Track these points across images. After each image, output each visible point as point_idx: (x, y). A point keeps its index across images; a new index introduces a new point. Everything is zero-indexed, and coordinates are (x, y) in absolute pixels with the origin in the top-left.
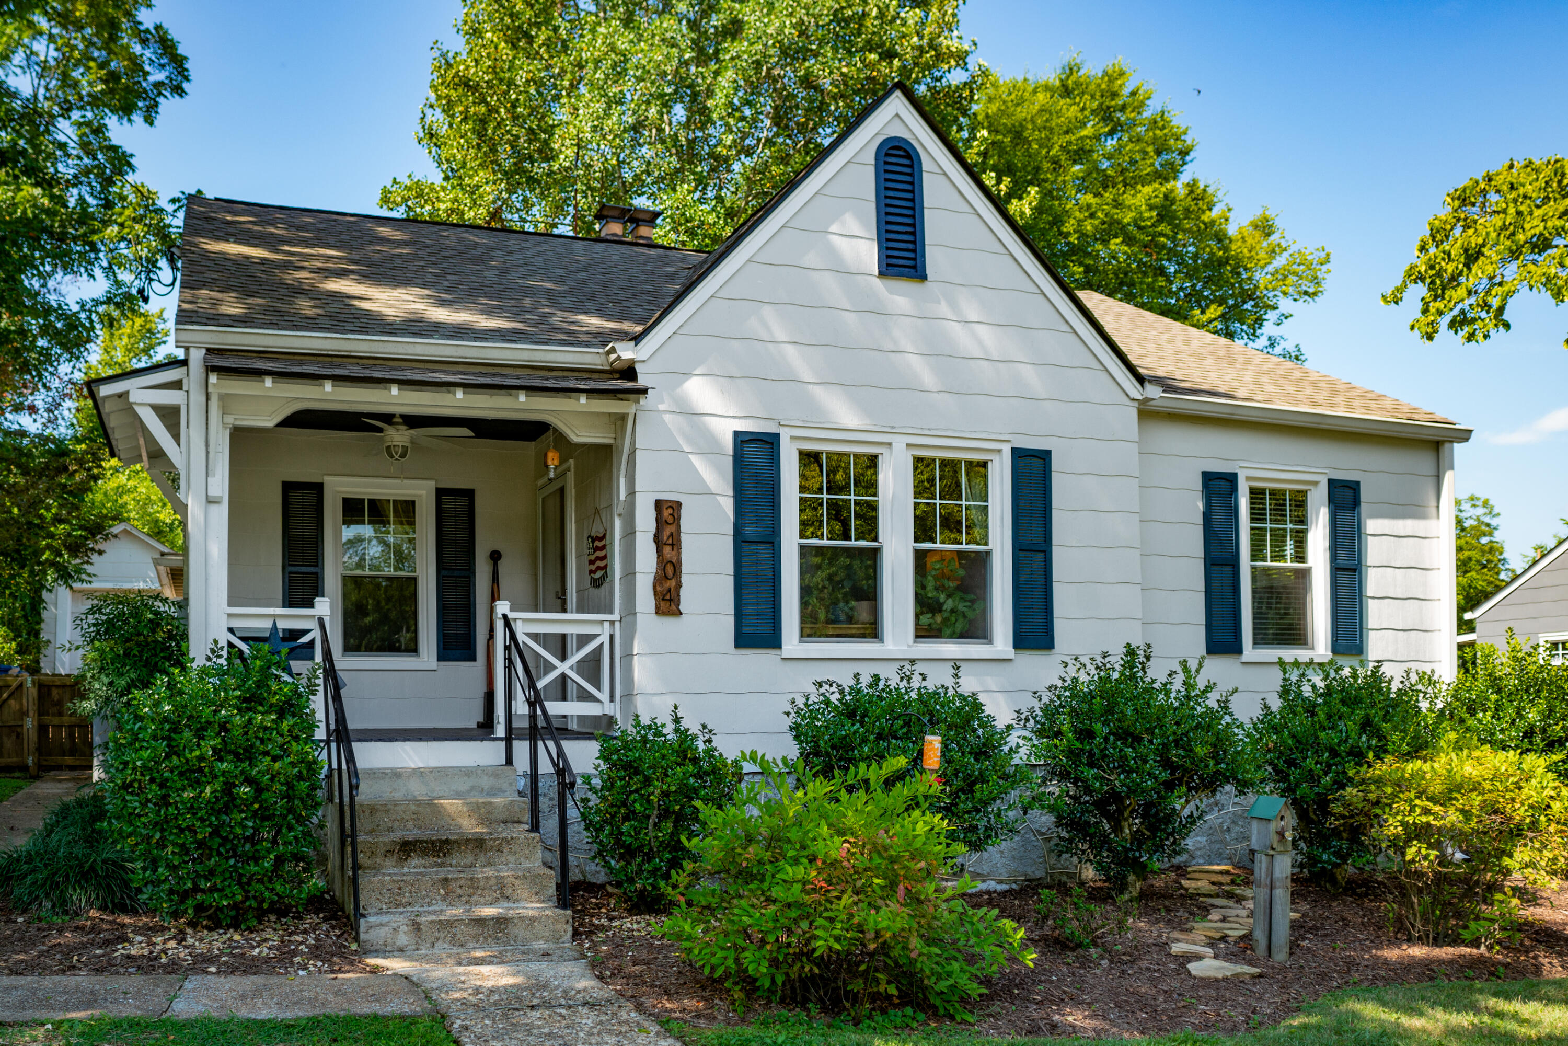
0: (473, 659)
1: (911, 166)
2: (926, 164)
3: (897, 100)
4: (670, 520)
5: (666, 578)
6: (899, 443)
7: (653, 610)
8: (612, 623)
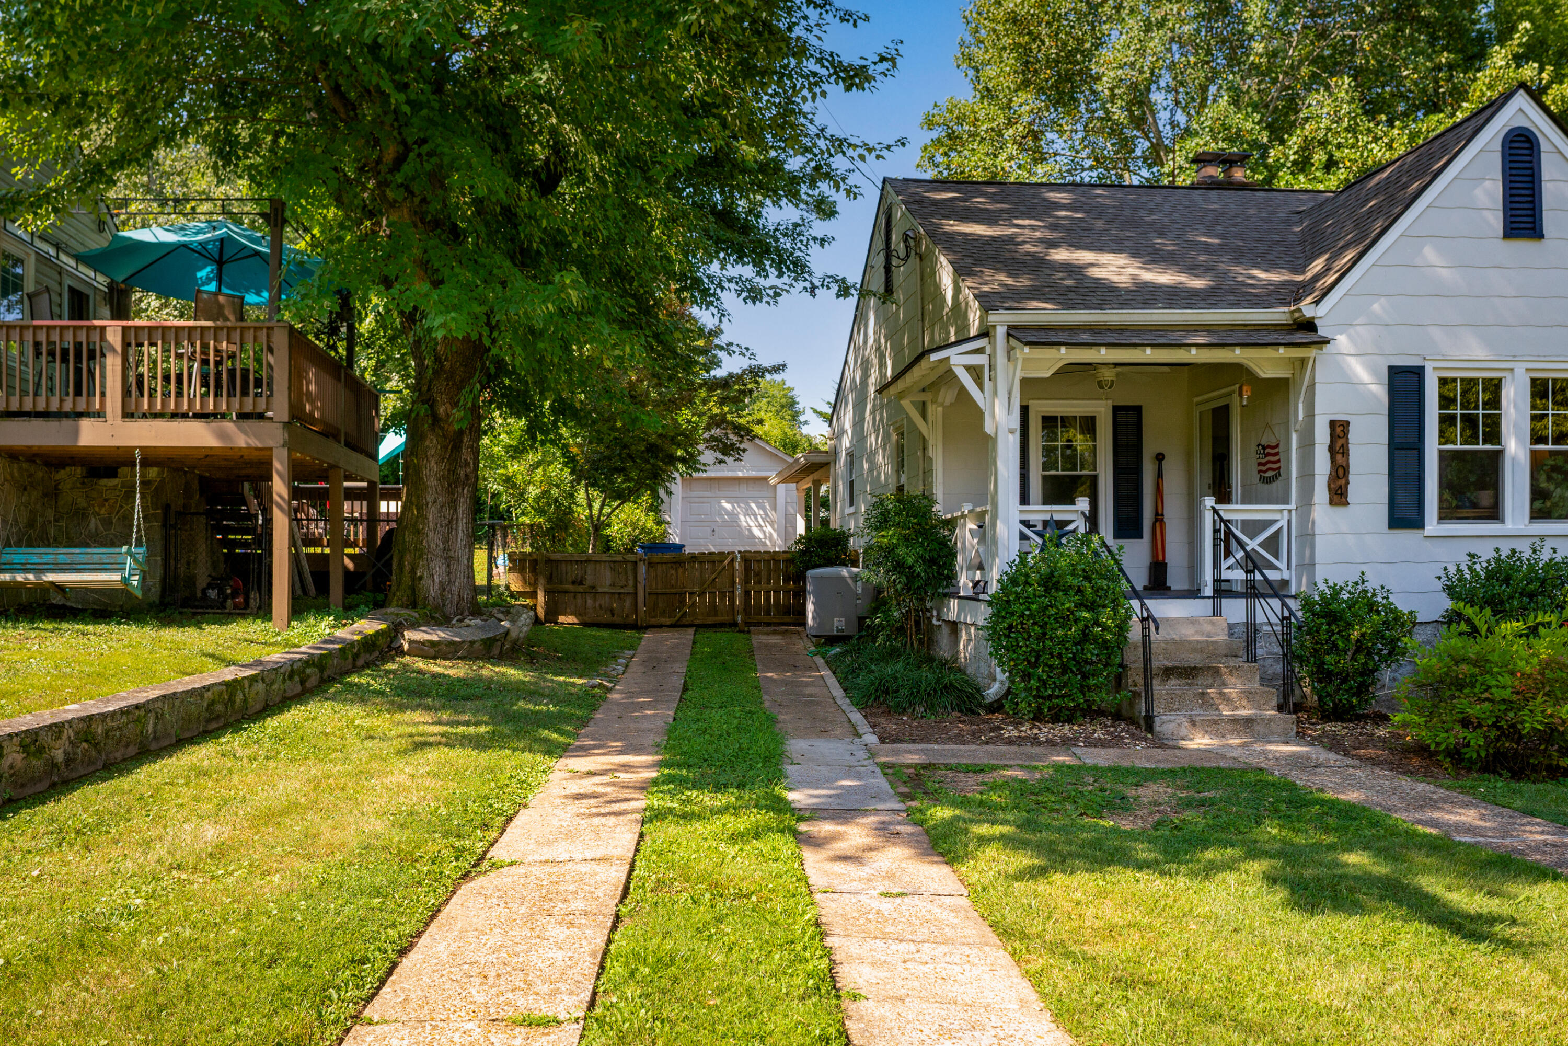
0: (1140, 536)
1: (1532, 148)
2: (1544, 146)
3: (1520, 98)
4: (1341, 434)
5: (1338, 477)
6: (1520, 368)
7: (1327, 501)
8: (1290, 511)
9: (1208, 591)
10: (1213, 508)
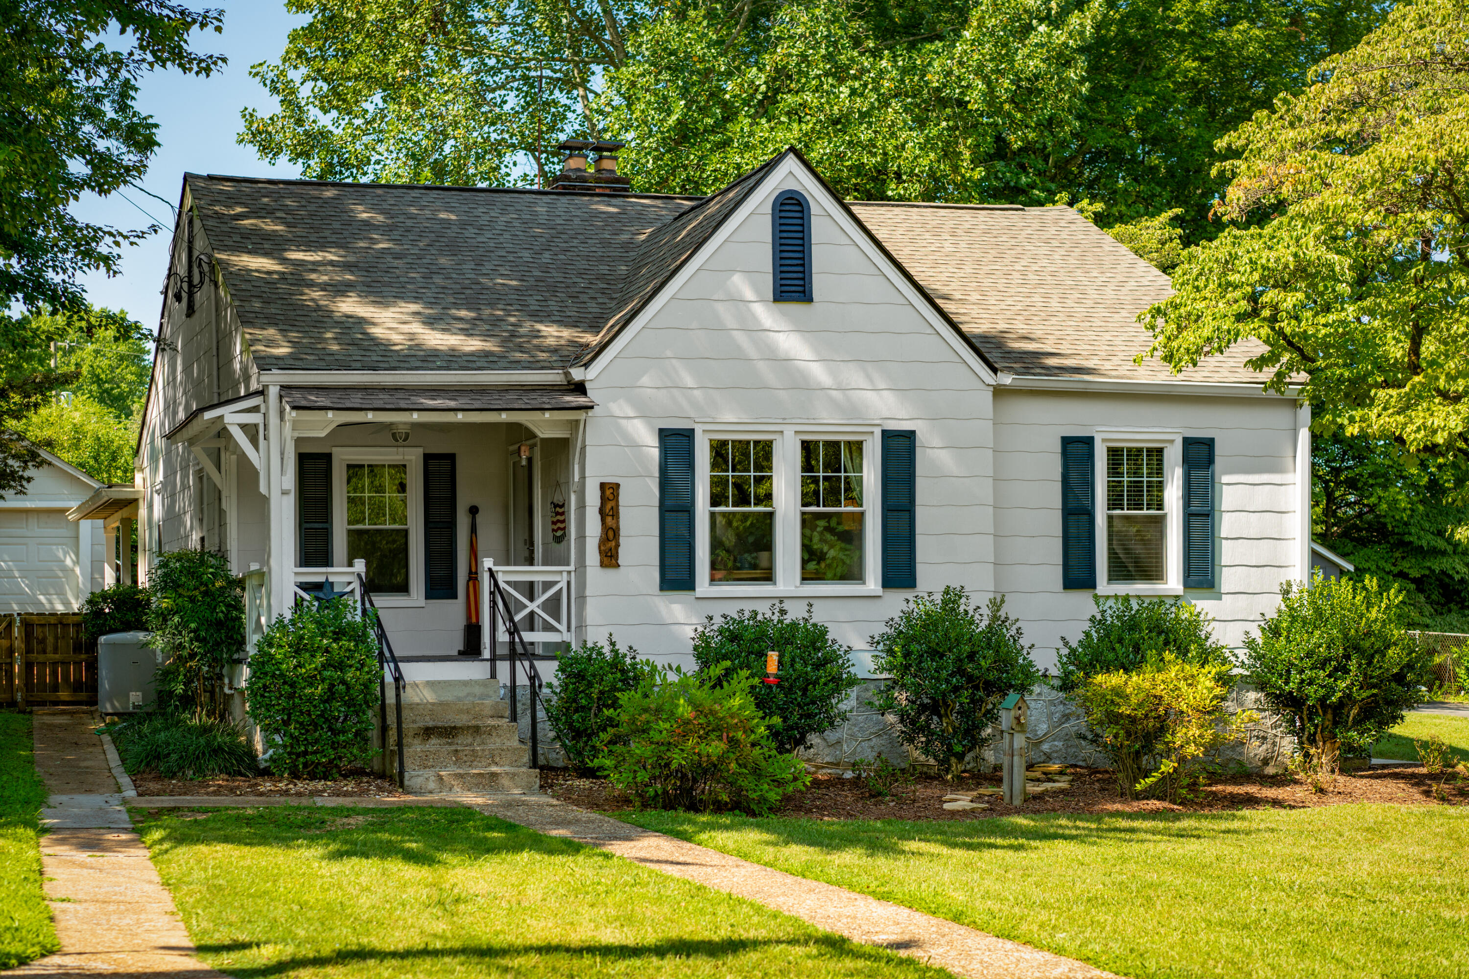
0: (454, 596)
1: (802, 212)
2: (814, 209)
3: (790, 162)
4: (611, 497)
5: (608, 540)
6: (789, 431)
7: (598, 564)
8: (569, 572)
9: (486, 654)
10: (490, 570)
